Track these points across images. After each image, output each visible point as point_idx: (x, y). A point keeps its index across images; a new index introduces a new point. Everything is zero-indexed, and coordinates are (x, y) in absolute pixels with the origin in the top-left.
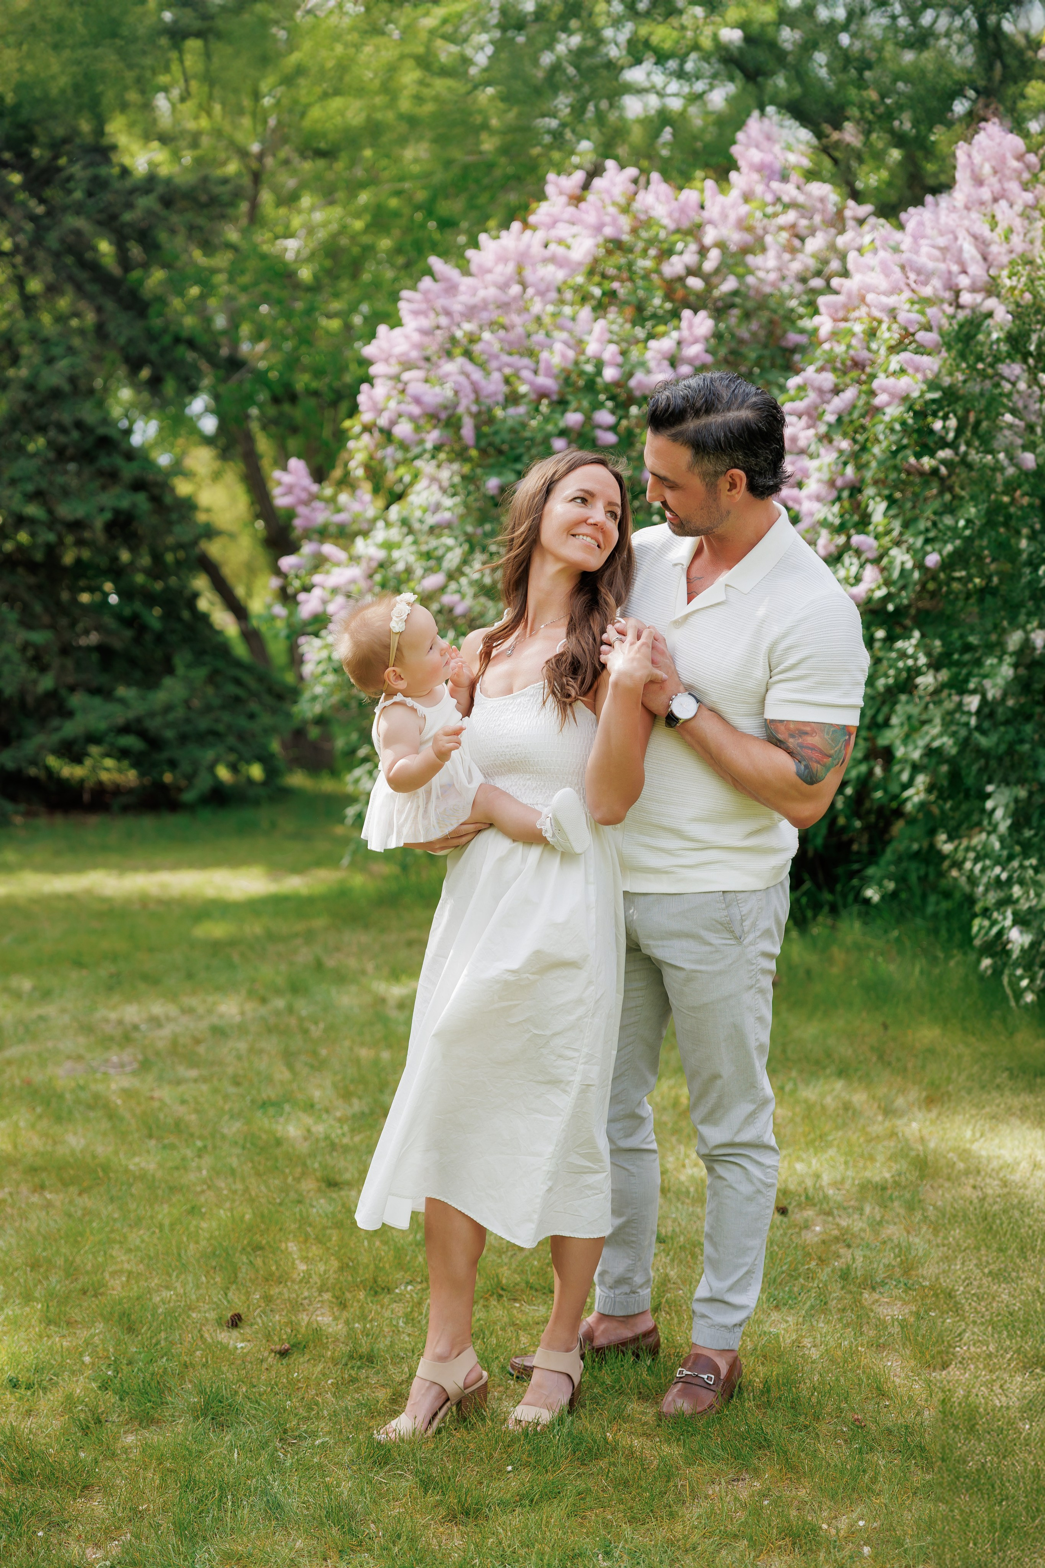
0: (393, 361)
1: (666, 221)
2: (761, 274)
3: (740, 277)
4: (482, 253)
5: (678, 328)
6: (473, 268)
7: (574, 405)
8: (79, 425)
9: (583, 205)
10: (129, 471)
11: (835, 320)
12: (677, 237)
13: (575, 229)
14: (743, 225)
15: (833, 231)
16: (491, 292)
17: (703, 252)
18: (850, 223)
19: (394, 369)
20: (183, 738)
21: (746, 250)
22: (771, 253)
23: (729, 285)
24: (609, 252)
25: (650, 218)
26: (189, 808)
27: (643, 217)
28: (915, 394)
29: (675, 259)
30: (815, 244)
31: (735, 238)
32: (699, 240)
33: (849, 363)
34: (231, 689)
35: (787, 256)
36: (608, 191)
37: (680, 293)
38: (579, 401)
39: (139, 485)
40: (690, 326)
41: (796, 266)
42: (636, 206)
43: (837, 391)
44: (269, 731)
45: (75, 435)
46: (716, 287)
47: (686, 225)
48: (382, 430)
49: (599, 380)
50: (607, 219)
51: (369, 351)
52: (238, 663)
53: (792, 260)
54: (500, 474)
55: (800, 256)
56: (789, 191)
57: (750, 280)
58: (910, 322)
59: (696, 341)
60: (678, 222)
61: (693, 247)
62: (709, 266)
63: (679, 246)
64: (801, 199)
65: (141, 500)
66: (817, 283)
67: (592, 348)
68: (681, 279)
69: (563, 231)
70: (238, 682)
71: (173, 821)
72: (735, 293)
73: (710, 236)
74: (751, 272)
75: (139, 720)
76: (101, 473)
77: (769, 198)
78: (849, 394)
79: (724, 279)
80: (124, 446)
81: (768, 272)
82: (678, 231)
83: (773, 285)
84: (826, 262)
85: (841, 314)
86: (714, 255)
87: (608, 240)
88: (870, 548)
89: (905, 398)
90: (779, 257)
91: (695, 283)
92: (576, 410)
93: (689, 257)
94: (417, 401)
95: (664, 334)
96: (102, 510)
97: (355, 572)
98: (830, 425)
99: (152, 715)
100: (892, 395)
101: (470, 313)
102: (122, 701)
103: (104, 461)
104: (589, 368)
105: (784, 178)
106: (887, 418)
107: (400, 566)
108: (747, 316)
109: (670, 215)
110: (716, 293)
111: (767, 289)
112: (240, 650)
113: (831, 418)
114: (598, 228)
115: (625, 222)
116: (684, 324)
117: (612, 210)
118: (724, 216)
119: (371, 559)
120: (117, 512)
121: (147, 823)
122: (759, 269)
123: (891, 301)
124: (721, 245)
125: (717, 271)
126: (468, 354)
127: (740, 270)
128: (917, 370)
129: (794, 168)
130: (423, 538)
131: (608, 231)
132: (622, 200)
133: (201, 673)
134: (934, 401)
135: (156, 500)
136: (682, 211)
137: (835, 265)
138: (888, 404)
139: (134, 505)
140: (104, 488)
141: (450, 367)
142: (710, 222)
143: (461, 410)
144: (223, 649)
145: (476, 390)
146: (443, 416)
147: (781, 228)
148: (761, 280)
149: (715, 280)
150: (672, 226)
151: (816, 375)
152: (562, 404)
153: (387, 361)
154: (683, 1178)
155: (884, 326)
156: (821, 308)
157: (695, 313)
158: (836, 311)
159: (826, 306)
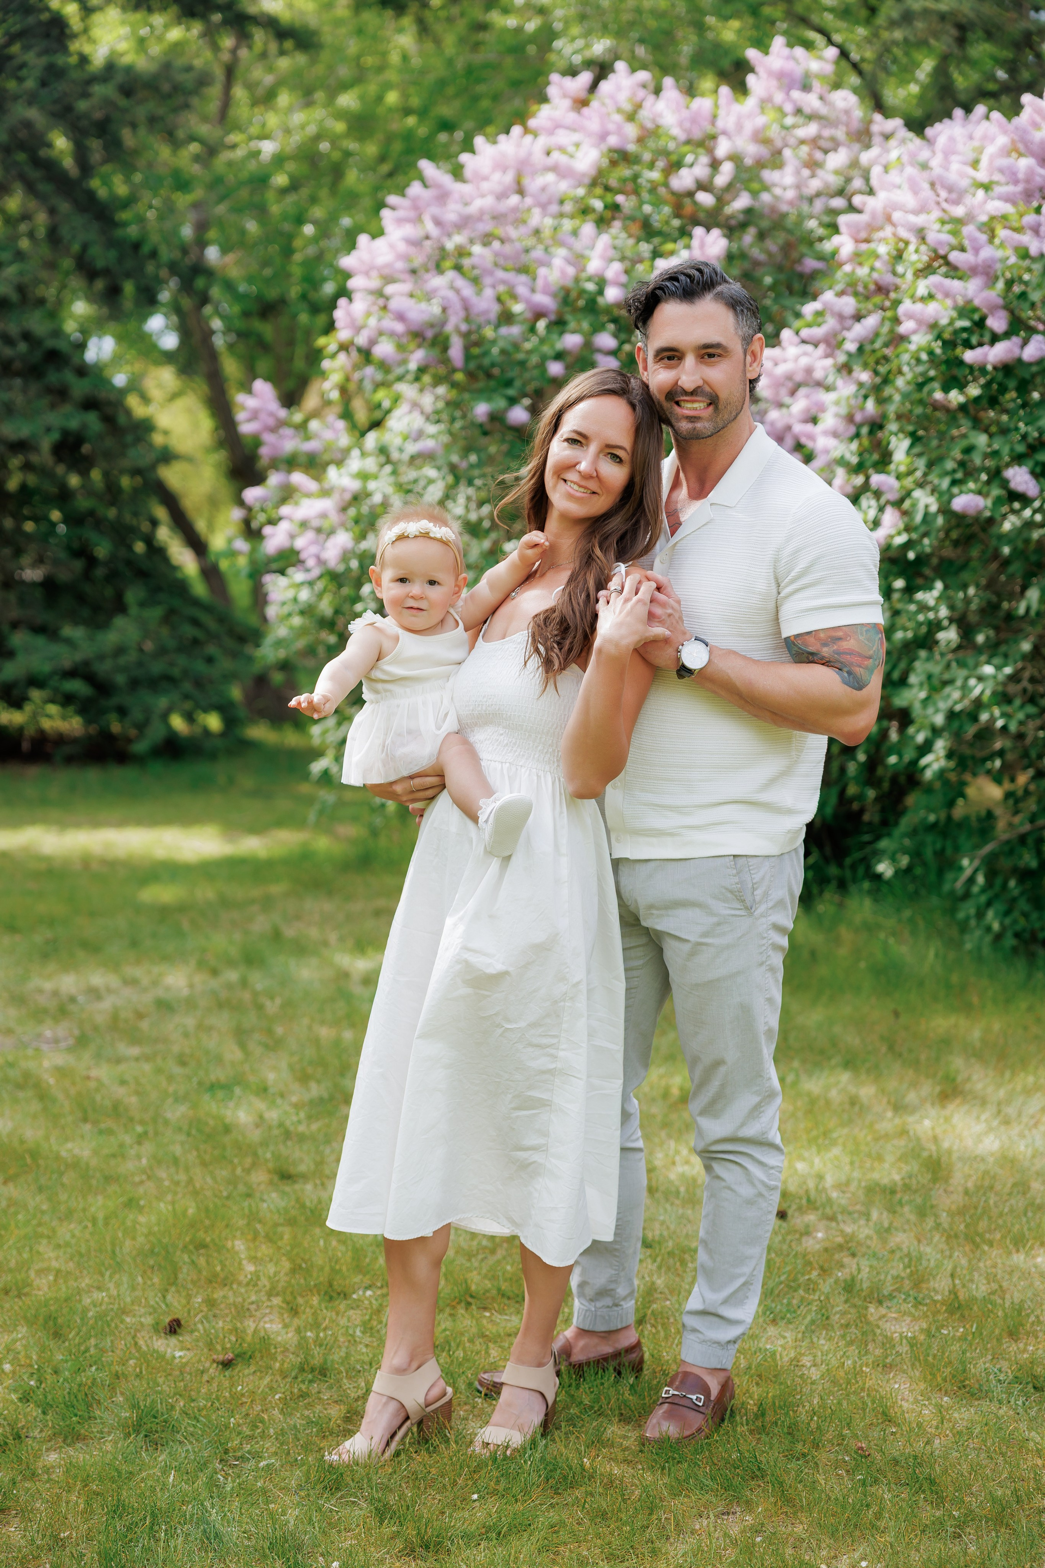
0: (374, 274)
1: (676, 131)
2: (778, 191)
3: (755, 194)
4: (477, 157)
5: (688, 247)
6: (468, 173)
7: (572, 325)
8: (27, 336)
9: (585, 110)
10: (79, 388)
11: (857, 241)
12: (686, 148)
13: (576, 137)
14: (760, 137)
15: (857, 146)
16: (488, 202)
17: (715, 165)
18: (877, 140)
19: (374, 283)
20: (135, 684)
21: (760, 164)
22: (790, 169)
23: (741, 202)
24: (613, 163)
25: (658, 127)
26: (139, 760)
27: (649, 125)
28: (944, 321)
29: (684, 172)
30: (837, 160)
31: (751, 151)
32: (710, 151)
33: (872, 287)
34: (189, 631)
35: (806, 172)
36: (612, 97)
37: (688, 208)
38: (579, 321)
39: (90, 404)
40: (702, 245)
41: (815, 185)
42: (644, 114)
43: (858, 317)
44: (230, 677)
45: (23, 347)
46: (728, 203)
47: (697, 135)
48: (360, 350)
49: (600, 300)
50: (611, 127)
51: (347, 262)
52: (196, 602)
53: (813, 176)
54: (489, 400)
55: (820, 172)
56: (811, 101)
57: (766, 197)
58: (940, 243)
60: (688, 132)
61: (704, 160)
62: (721, 180)
63: (689, 158)
64: (824, 110)
65: (92, 420)
66: (838, 203)
67: (594, 265)
68: (691, 194)
69: (564, 138)
70: (195, 623)
71: (120, 774)
72: (749, 211)
73: (723, 148)
74: (766, 188)
75: (86, 663)
76: (49, 390)
77: (788, 108)
78: (871, 321)
79: (738, 196)
80: (76, 360)
81: (786, 189)
82: (688, 142)
83: (791, 203)
84: (848, 180)
85: (863, 235)
86: (727, 170)
87: (612, 150)
88: (891, 489)
89: (933, 326)
90: (798, 172)
91: (705, 199)
92: (573, 332)
93: (701, 170)
94: (401, 317)
95: (672, 253)
96: (48, 430)
97: (327, 505)
98: (849, 354)
99: (101, 657)
100: (920, 322)
101: (464, 223)
102: (69, 642)
103: (53, 377)
104: (591, 287)
105: (806, 88)
106: (913, 347)
107: (377, 498)
108: (762, 236)
109: (680, 124)
110: (729, 210)
111: (784, 208)
112: (200, 589)
113: (851, 346)
114: (603, 136)
115: (631, 131)
116: (695, 243)
117: (618, 118)
118: (739, 127)
119: (344, 490)
120: (66, 433)
121: (92, 775)
122: (775, 185)
123: (919, 220)
124: (735, 158)
125: (730, 187)
126: (458, 268)
127: (755, 186)
128: (947, 295)
129: (817, 76)
130: (403, 469)
131: (613, 141)
132: (628, 107)
133: (155, 613)
134: (964, 329)
135: (109, 420)
136: (694, 120)
137: (858, 183)
138: (915, 332)
139: (84, 426)
140: (53, 406)
141: (437, 282)
142: (724, 133)
143: (449, 328)
144: (181, 588)
145: (467, 307)
146: (429, 334)
147: (802, 142)
148: (776, 198)
149: (727, 197)
150: (682, 137)
151: (836, 300)
152: (559, 324)
153: (367, 274)
154: (672, 1176)
155: (912, 248)
156: (843, 228)
157: (708, 230)
158: (858, 231)
159: (848, 225)
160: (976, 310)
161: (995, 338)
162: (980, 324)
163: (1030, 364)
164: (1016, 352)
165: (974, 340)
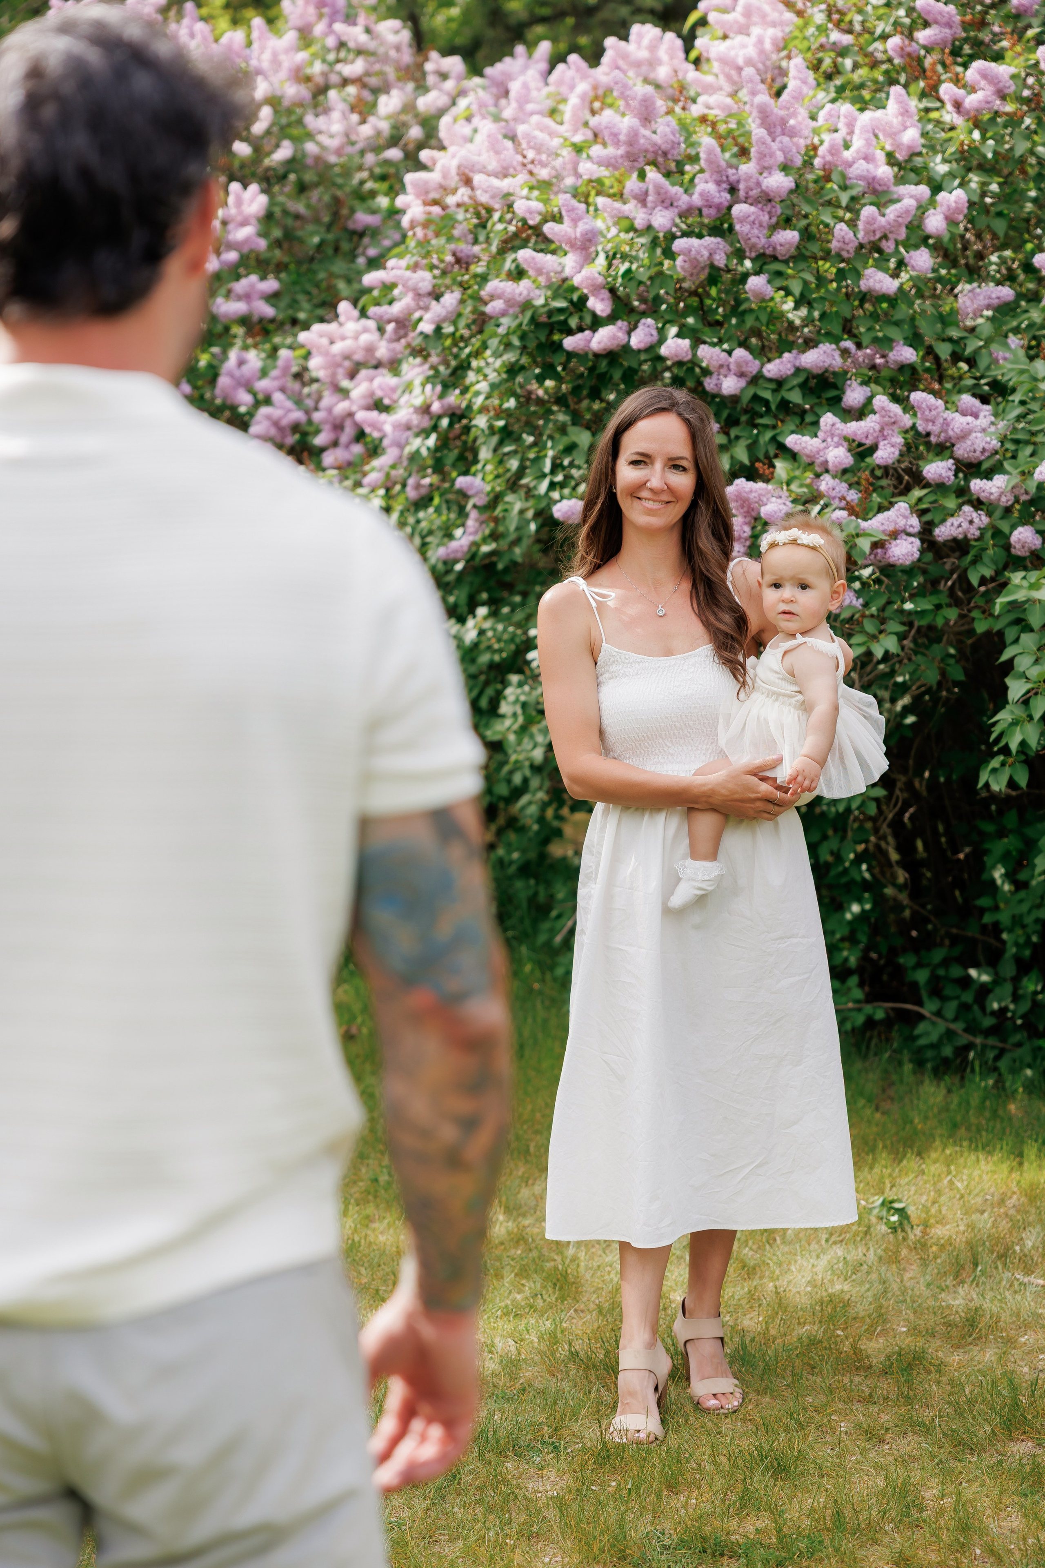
2: (322, 139)
3: (298, 143)
11: (427, 203)
14: (300, 76)
15: (410, 89)
18: (433, 79)
21: (301, 107)
22: (336, 115)
23: (284, 152)
28: (538, 302)
30: (392, 103)
31: (290, 91)
33: (449, 259)
35: (355, 118)
40: (240, 203)
41: (367, 131)
43: (436, 294)
46: (269, 154)
53: (363, 123)
55: (371, 118)
56: (356, 34)
57: (310, 147)
58: (530, 212)
59: (244, 223)
62: (259, 127)
64: (372, 45)
66: (397, 154)
72: (292, 163)
74: (310, 136)
77: (331, 42)
78: (450, 299)
79: (277, 146)
81: (332, 136)
83: (338, 153)
84: (404, 128)
85: (434, 195)
86: (267, 114)
89: (526, 307)
90: (345, 118)
91: (240, 148)
98: (426, 337)
100: (510, 303)
105: (350, 19)
106: (501, 330)
108: (305, 189)
110: (267, 162)
111: (331, 158)
113: (426, 328)
116: (233, 200)
118: (276, 62)
122: (320, 132)
123: (504, 184)
124: (273, 101)
125: (268, 135)
127: (297, 133)
128: (539, 272)
134: (561, 310)
136: (225, 56)
137: (420, 133)
138: (504, 313)
142: (260, 72)
147: (348, 81)
148: (323, 147)
149: (267, 146)
151: (408, 273)
155: (496, 216)
156: (409, 188)
157: (245, 186)
158: (427, 192)
159: (415, 185)
160: (574, 289)
161: (596, 323)
162: (580, 304)
163: (639, 351)
164: (622, 336)
165: (573, 322)
